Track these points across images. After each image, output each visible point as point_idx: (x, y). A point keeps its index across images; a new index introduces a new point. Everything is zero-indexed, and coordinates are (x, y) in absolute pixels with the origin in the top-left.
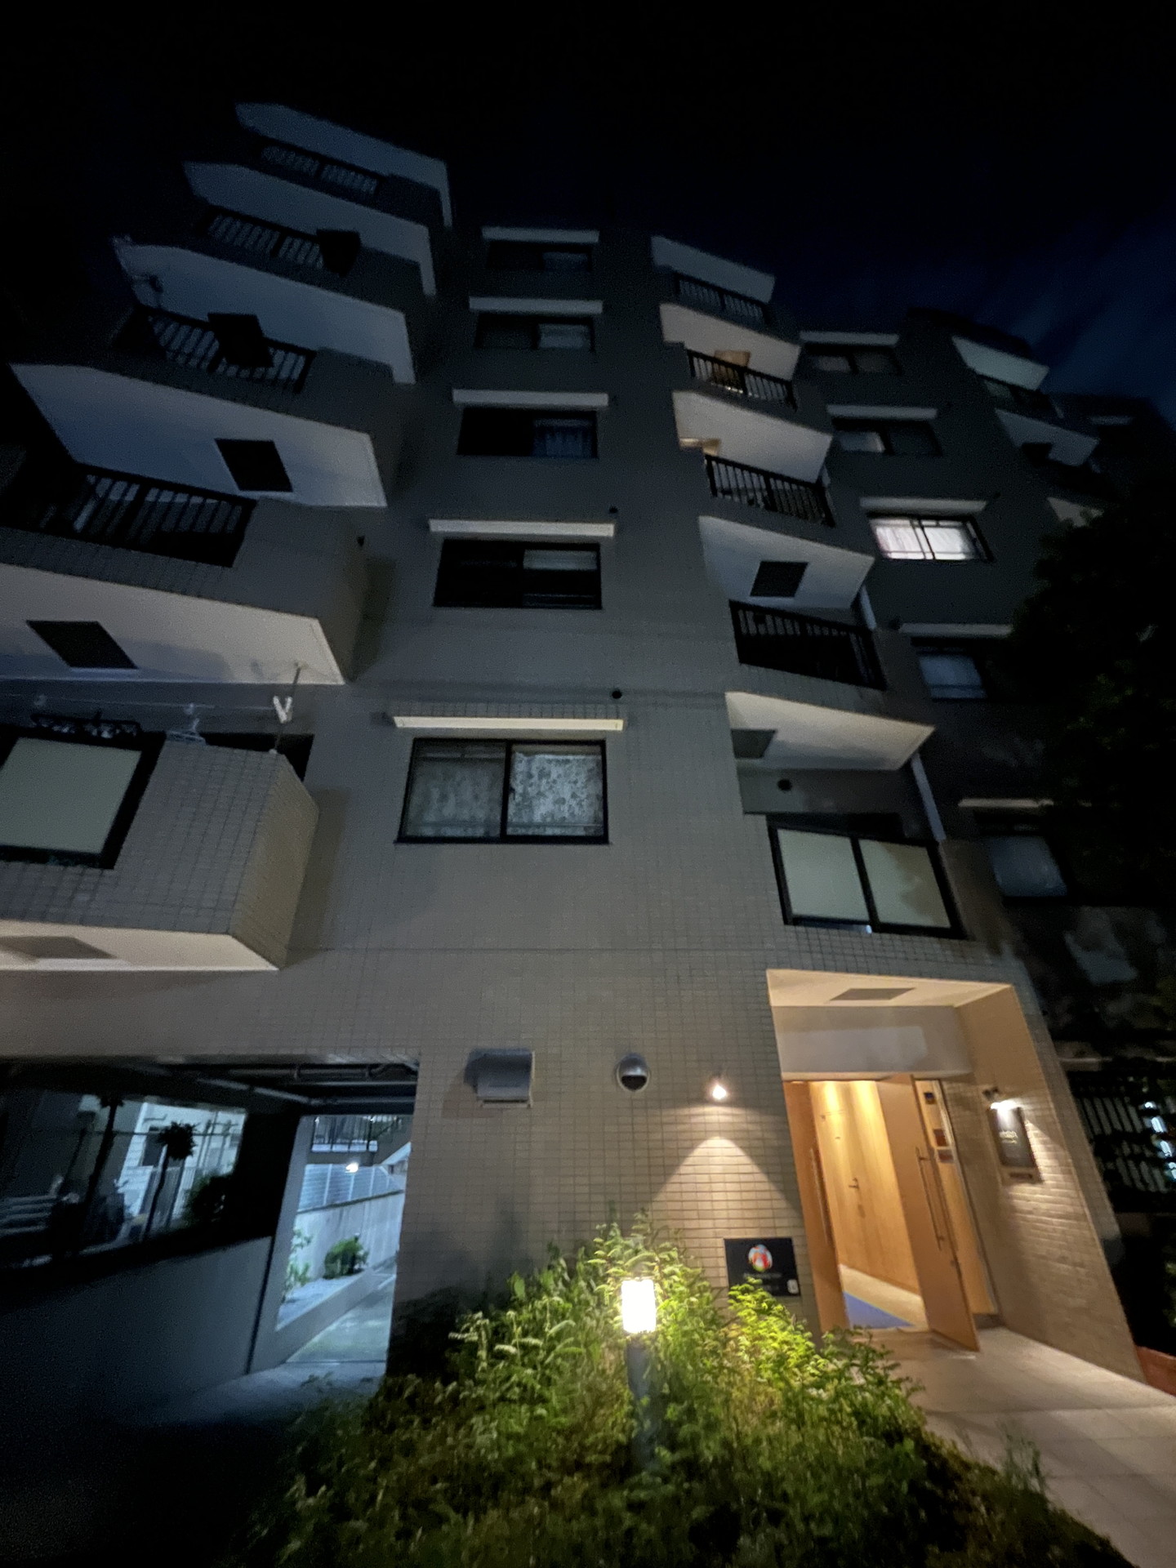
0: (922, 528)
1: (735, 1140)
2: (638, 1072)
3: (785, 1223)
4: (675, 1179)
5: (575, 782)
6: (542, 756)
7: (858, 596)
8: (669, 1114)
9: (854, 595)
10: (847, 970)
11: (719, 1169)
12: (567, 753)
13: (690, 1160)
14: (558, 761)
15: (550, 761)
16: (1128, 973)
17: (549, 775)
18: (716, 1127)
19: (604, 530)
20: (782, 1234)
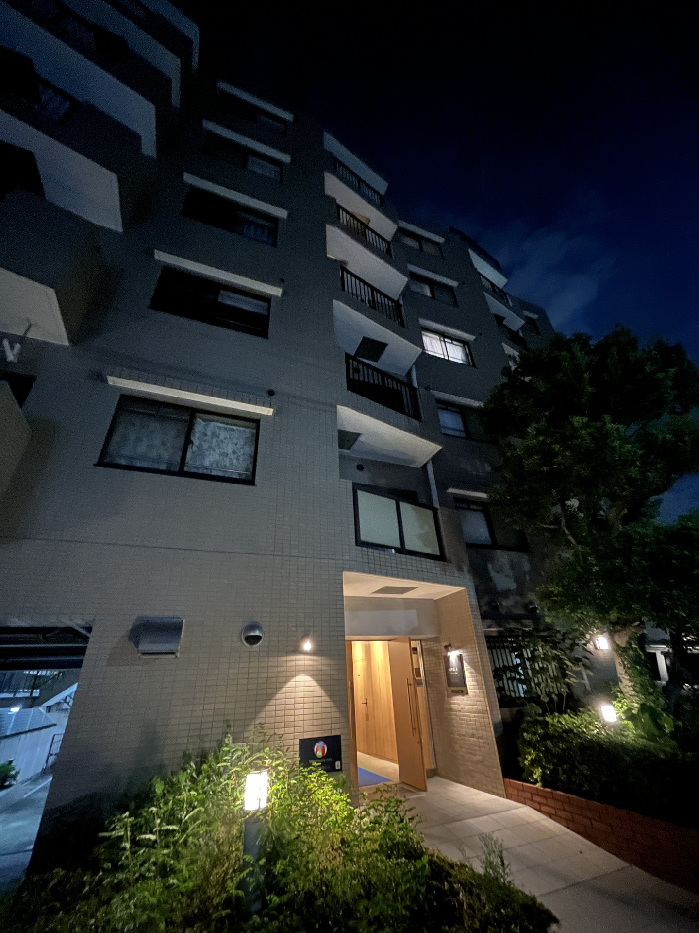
0: (445, 342)
1: (312, 676)
2: (257, 633)
3: (338, 726)
4: (273, 702)
5: (236, 444)
6: (215, 423)
7: (410, 370)
8: (273, 661)
9: (408, 369)
10: (387, 575)
11: (302, 695)
12: (232, 424)
13: (283, 690)
14: (225, 428)
15: (220, 428)
16: (513, 586)
17: (218, 437)
18: (303, 668)
19: (276, 291)
20: (335, 733)
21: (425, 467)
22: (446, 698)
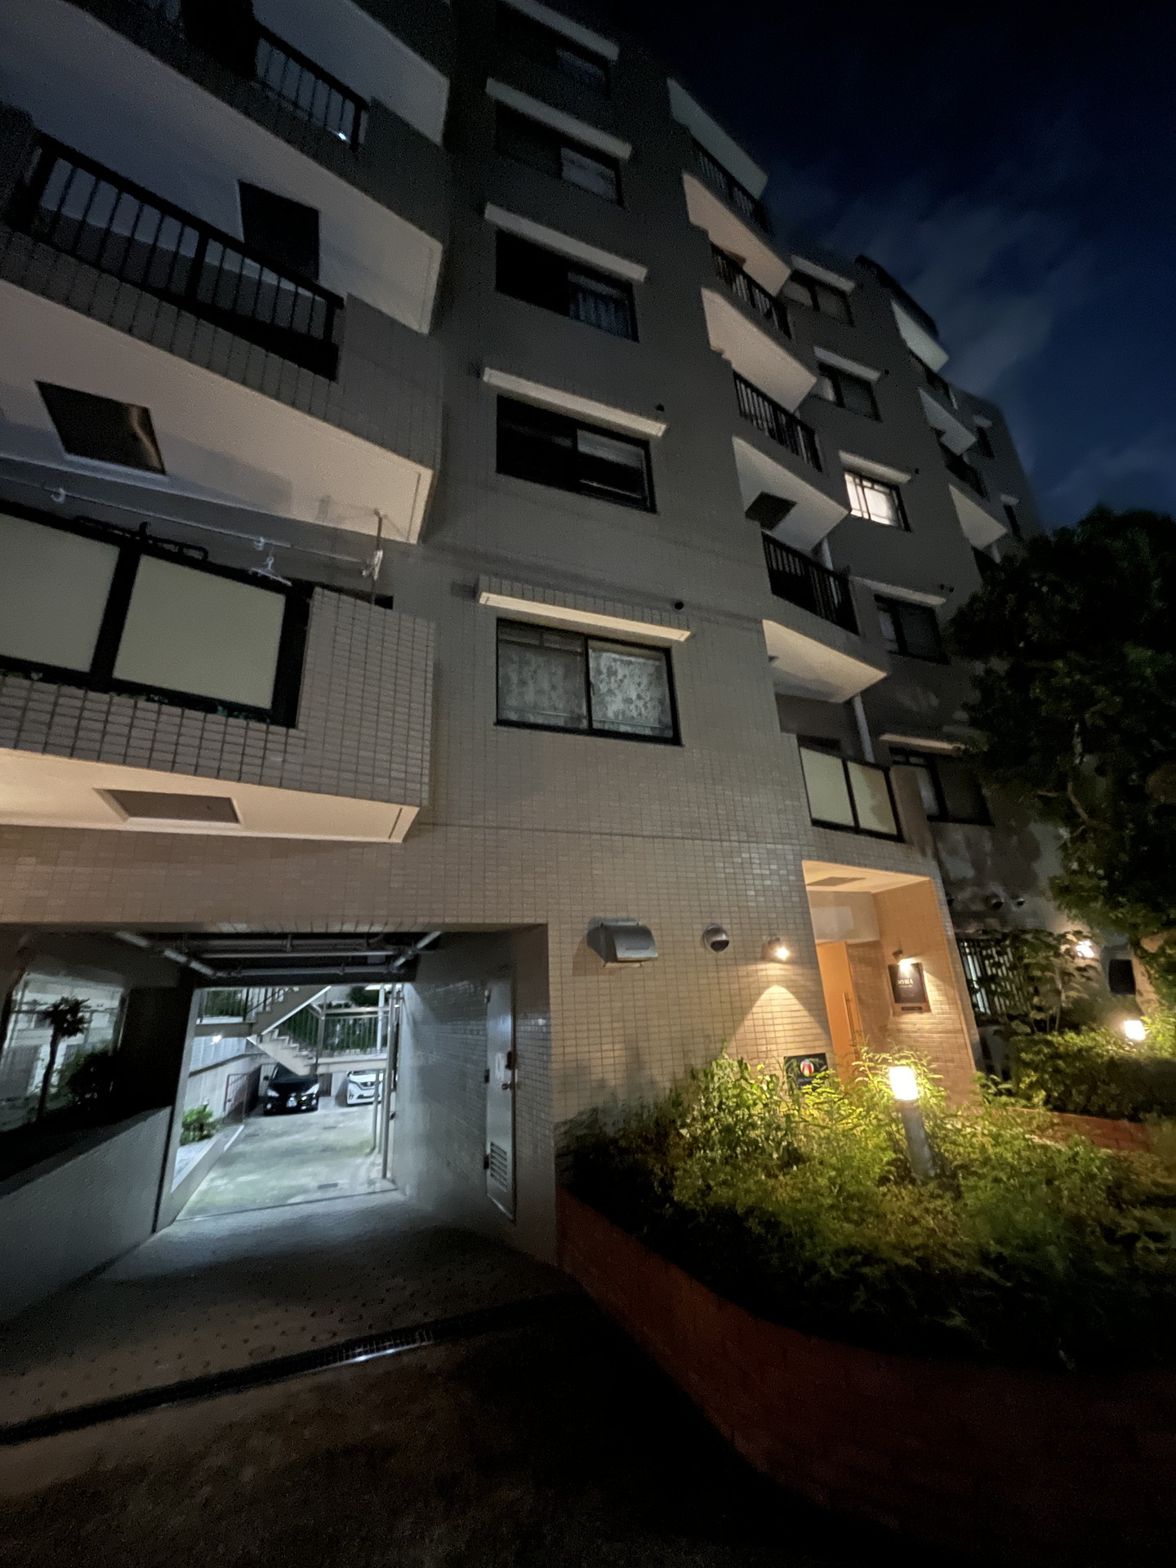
0: (863, 487)
1: (787, 987)
2: (724, 937)
3: (820, 1043)
4: (750, 1016)
5: (639, 684)
6: (609, 654)
7: (820, 545)
8: (743, 970)
9: (817, 541)
11: (778, 1008)
12: (630, 655)
13: (758, 1003)
14: (622, 661)
15: (615, 660)
16: (970, 873)
17: (615, 673)
18: (775, 979)
19: (653, 428)
20: (819, 1051)
21: (849, 703)
22: (891, 1016)
